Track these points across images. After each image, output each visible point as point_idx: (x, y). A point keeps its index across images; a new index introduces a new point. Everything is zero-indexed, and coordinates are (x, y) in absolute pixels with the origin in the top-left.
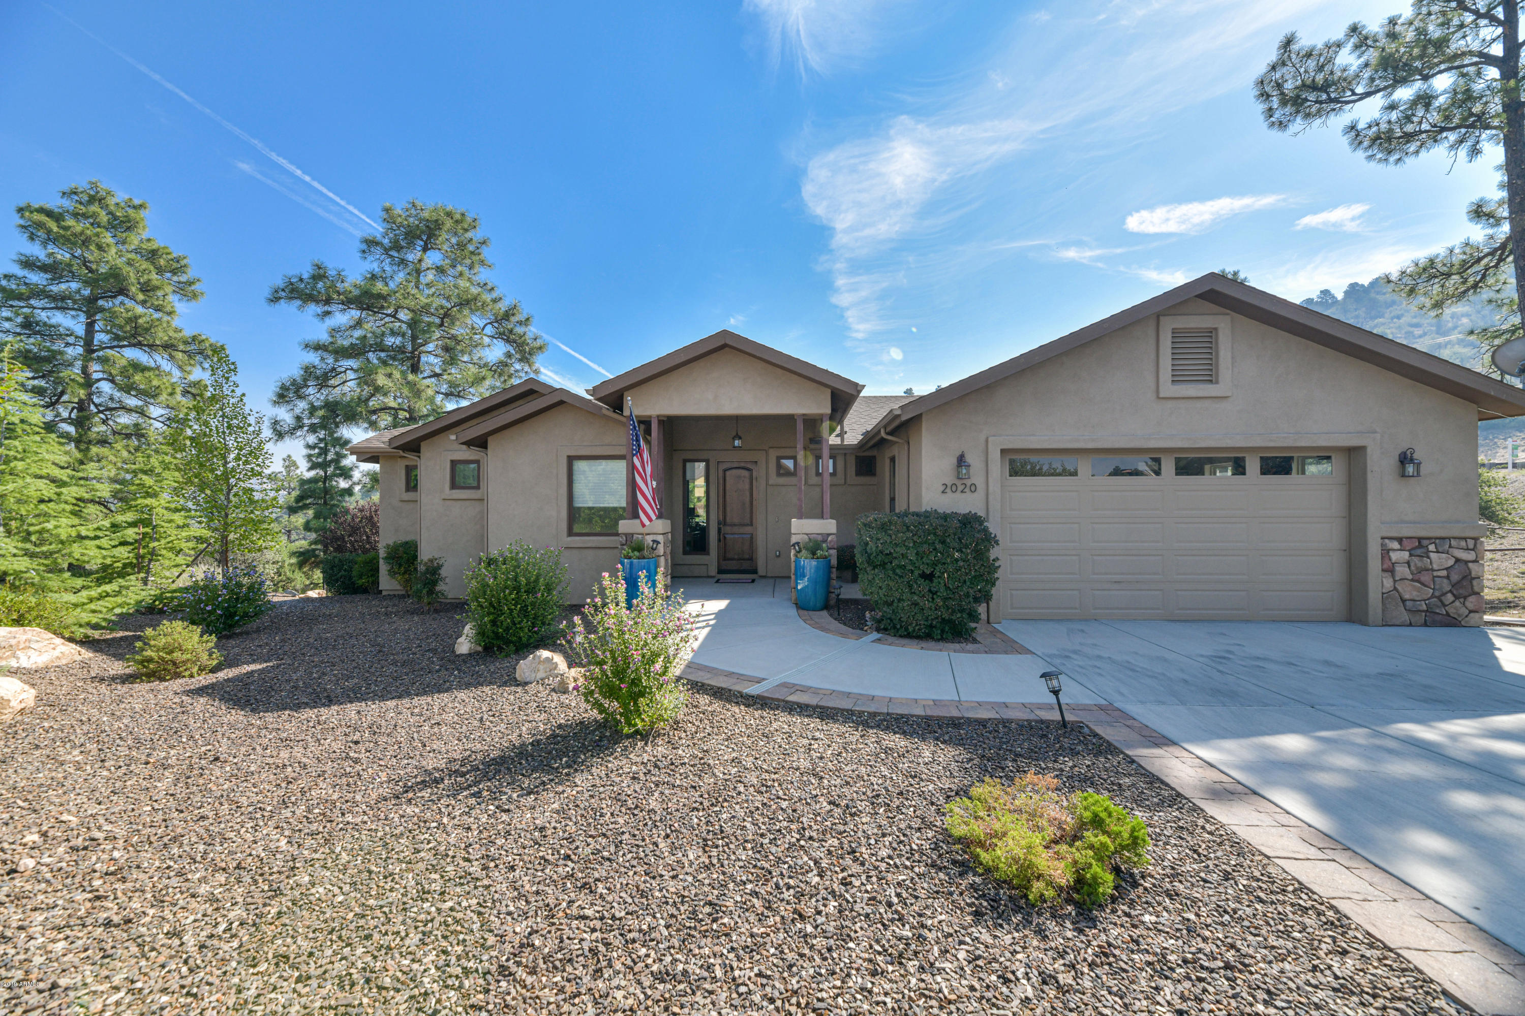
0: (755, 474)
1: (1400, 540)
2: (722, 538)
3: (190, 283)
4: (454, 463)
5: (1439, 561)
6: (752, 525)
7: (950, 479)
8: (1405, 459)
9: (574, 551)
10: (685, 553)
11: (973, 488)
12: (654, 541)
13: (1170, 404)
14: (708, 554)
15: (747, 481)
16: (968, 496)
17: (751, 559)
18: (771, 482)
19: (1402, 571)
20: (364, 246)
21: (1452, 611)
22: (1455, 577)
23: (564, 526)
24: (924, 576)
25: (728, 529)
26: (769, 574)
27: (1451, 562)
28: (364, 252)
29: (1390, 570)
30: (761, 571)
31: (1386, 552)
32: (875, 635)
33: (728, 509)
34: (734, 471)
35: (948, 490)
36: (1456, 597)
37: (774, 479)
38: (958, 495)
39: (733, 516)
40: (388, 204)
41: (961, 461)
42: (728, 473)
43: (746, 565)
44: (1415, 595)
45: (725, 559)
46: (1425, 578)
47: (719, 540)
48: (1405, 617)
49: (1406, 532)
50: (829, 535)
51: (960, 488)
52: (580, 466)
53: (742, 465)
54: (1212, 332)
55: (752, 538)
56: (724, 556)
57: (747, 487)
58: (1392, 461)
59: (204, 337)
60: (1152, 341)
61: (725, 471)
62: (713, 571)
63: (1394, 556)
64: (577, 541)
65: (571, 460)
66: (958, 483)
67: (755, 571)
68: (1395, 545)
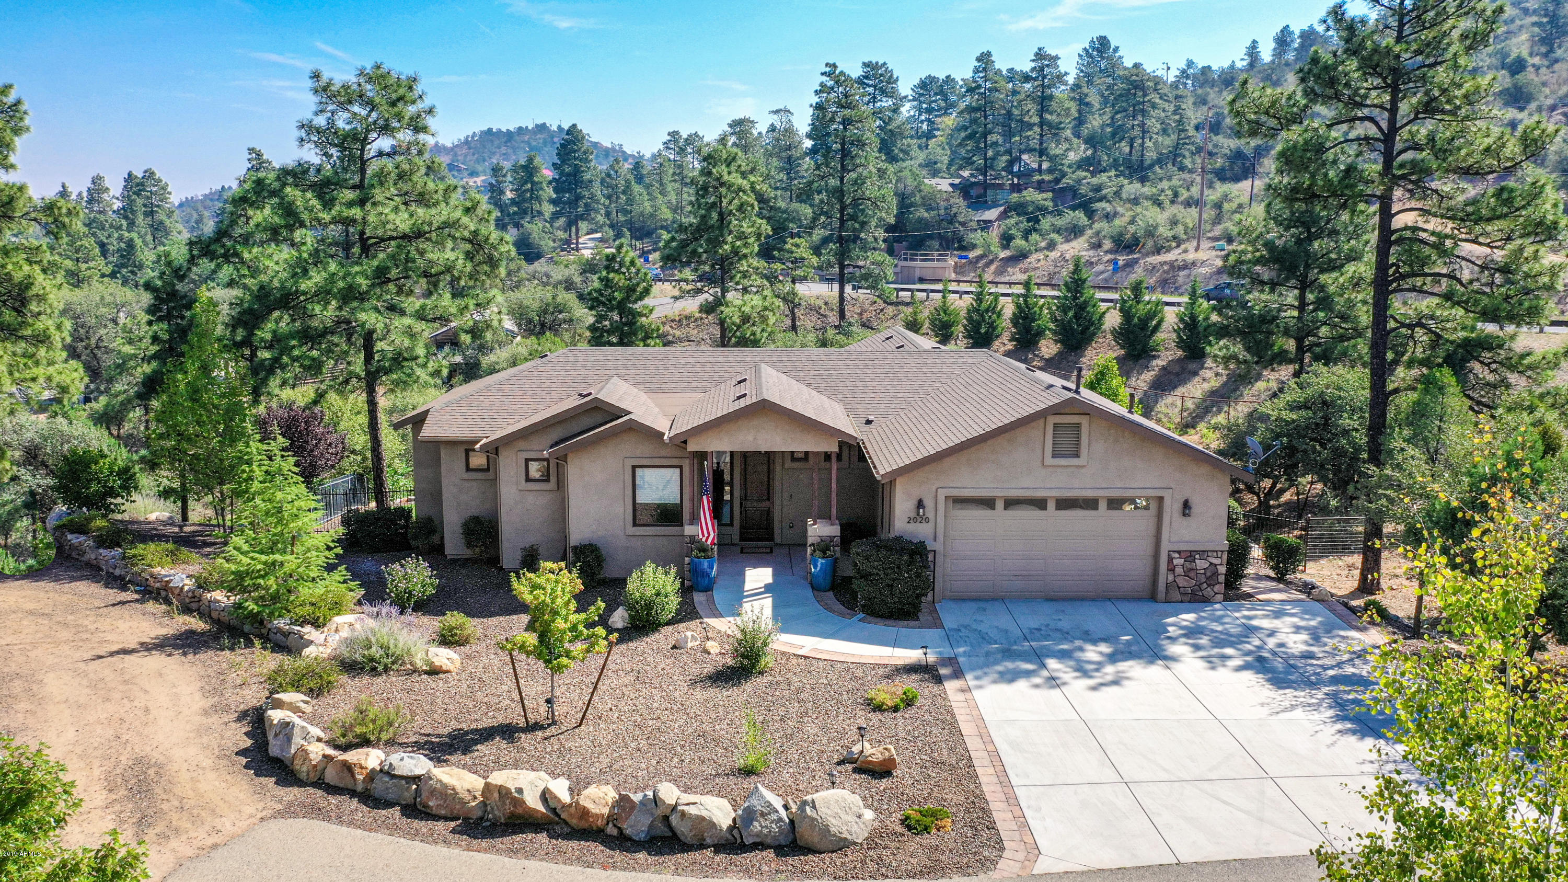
1: (1179, 552)
5: (1201, 564)
7: (913, 515)
8: (1186, 505)
11: (927, 520)
13: (1050, 469)
16: (924, 525)
19: (1179, 570)
21: (1205, 593)
22: (1209, 574)
24: (888, 585)
27: (1207, 565)
29: (1172, 569)
30: (778, 539)
31: (1170, 560)
32: (861, 615)
35: (910, 522)
36: (1209, 585)
38: (918, 524)
41: (920, 504)
44: (1186, 584)
46: (1192, 574)
48: (1179, 597)
49: (1183, 547)
50: (834, 538)
51: (918, 520)
52: (641, 472)
54: (1078, 426)
55: (770, 512)
58: (1178, 506)
60: (1042, 430)
63: (1175, 562)
65: (634, 468)
66: (917, 517)
68: (1177, 555)
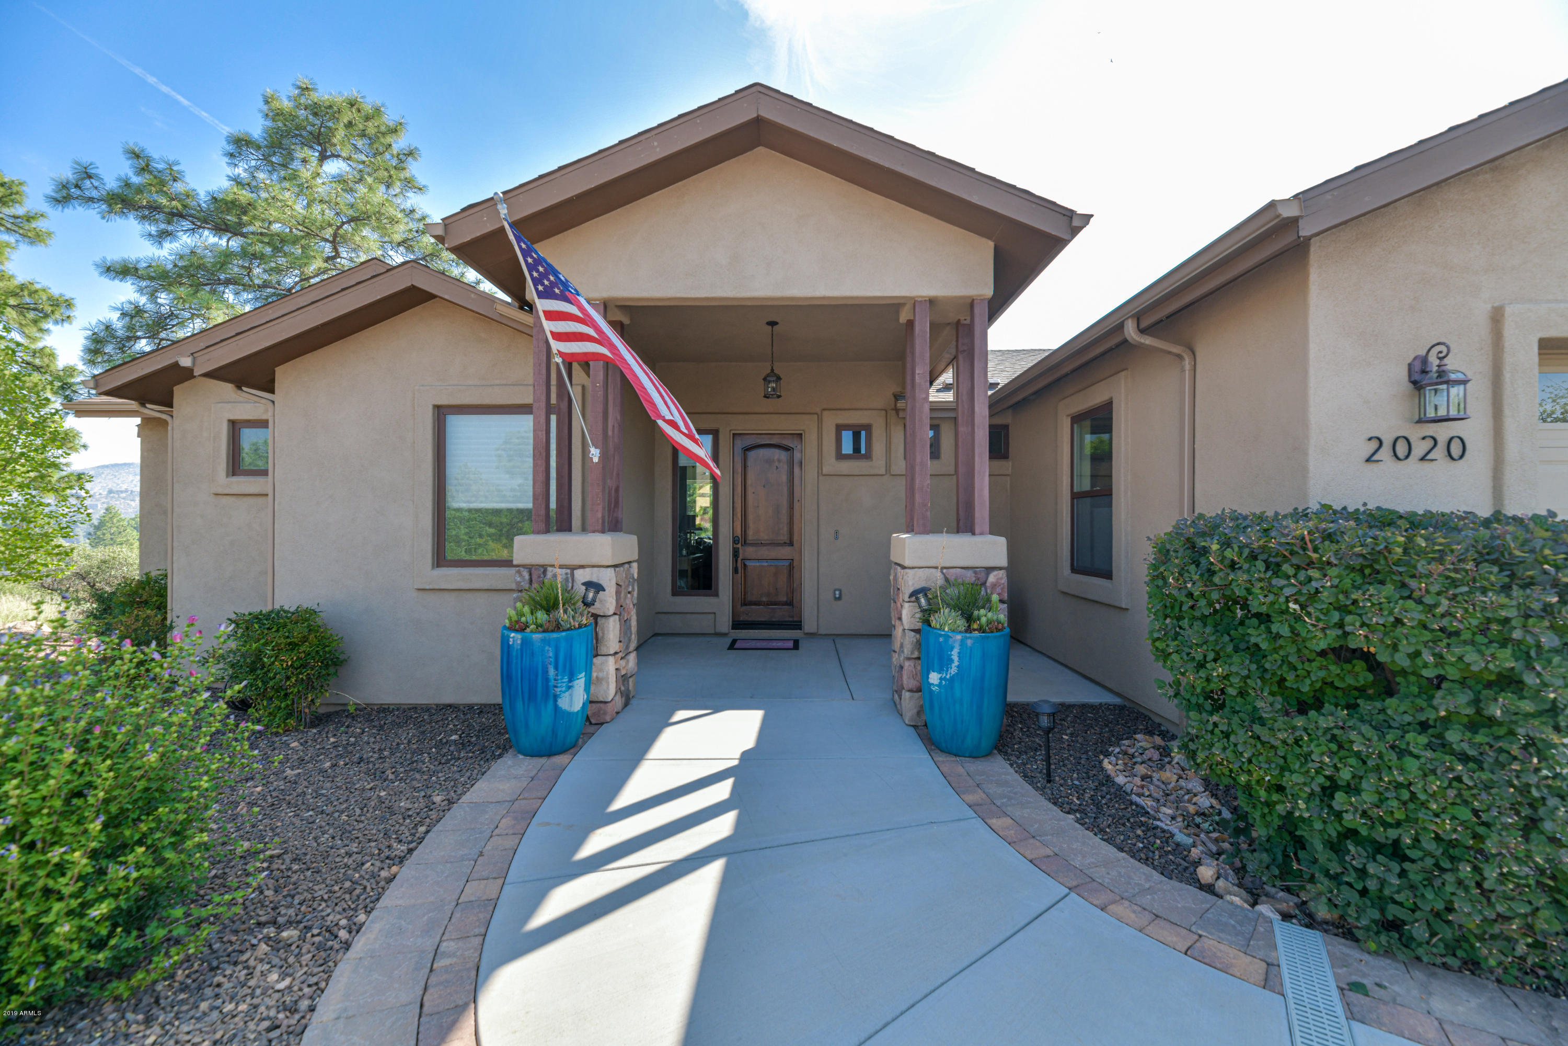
0: (797, 455)
2: (739, 565)
3: (29, 218)
4: (235, 426)
6: (791, 544)
7: (1388, 425)
9: (447, 595)
10: (676, 592)
11: (1458, 447)
12: (589, 585)
14: (716, 595)
15: (784, 468)
17: (790, 603)
18: (825, 471)
20: (231, 148)
23: (427, 545)
25: (749, 551)
26: (822, 632)
28: (232, 155)
30: (809, 625)
33: (751, 517)
34: (762, 452)
35: (1385, 454)
37: (831, 464)
38: (1413, 465)
39: (759, 529)
40: (269, 91)
41: (1439, 369)
42: (752, 454)
43: (781, 614)
45: (745, 604)
47: (736, 570)
50: (989, 570)
51: (1420, 448)
52: (458, 426)
53: (775, 441)
55: (791, 567)
56: (743, 600)
57: (784, 478)
59: (38, 286)
61: (747, 449)
62: (724, 623)
64: (452, 577)
65: (441, 413)
66: (1415, 433)
67: (797, 625)
